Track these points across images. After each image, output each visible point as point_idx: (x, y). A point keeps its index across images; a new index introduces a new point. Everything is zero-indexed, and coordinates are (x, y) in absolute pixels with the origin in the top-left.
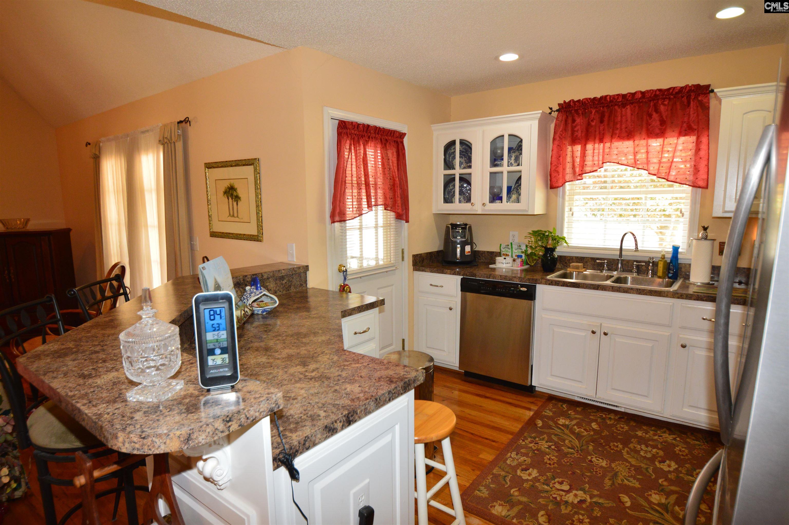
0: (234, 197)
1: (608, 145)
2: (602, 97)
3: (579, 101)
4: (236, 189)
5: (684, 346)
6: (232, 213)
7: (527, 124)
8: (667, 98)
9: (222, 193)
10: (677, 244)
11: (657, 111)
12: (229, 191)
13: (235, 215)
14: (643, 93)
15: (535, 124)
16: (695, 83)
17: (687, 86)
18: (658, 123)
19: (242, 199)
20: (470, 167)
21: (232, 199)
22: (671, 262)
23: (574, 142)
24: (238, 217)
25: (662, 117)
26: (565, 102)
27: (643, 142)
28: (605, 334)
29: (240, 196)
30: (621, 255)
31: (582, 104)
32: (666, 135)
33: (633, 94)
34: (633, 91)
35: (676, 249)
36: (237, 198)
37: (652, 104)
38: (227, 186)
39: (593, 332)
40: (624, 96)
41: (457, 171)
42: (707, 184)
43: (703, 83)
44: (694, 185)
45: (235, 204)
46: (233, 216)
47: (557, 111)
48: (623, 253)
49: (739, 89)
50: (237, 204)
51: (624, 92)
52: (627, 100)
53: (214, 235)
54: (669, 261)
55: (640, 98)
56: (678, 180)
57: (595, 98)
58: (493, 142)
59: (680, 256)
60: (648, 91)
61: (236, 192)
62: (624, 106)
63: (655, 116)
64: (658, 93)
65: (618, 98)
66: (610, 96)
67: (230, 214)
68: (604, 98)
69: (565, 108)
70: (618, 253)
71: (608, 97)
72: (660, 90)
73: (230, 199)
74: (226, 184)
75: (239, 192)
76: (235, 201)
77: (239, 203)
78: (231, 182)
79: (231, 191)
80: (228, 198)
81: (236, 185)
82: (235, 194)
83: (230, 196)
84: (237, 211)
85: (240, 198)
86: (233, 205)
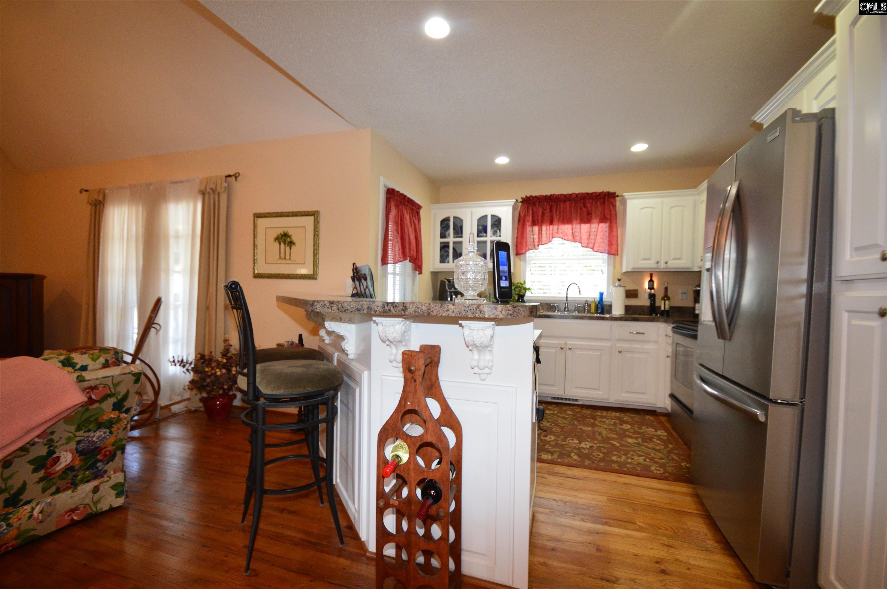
0: (287, 242)
1: (555, 227)
2: (551, 195)
3: (536, 197)
4: (291, 236)
5: (620, 352)
6: (283, 256)
7: (504, 209)
8: (591, 199)
9: (273, 239)
10: (602, 291)
11: (585, 206)
12: (282, 238)
13: (287, 257)
14: (577, 195)
15: (510, 209)
16: (608, 190)
17: (603, 192)
18: (586, 214)
19: (296, 244)
20: (461, 237)
21: (285, 244)
22: (599, 303)
23: (534, 223)
24: (290, 259)
25: (588, 210)
26: (526, 197)
27: (578, 226)
28: (570, 349)
29: (295, 241)
30: (567, 300)
31: (538, 198)
32: (592, 222)
33: (571, 195)
34: (570, 193)
35: (601, 294)
36: (291, 244)
37: (582, 201)
38: (279, 233)
39: (562, 348)
40: (565, 196)
41: (451, 239)
42: (618, 253)
43: (612, 191)
44: (609, 253)
45: (288, 248)
46: (285, 258)
47: (521, 202)
48: (568, 299)
49: (637, 195)
50: (290, 249)
51: (565, 193)
52: (567, 198)
53: (257, 276)
54: (597, 303)
55: (575, 198)
56: (599, 251)
57: (546, 196)
58: (480, 220)
59: (604, 300)
60: (579, 194)
61: (290, 238)
62: (565, 201)
63: (584, 209)
64: (585, 195)
65: (561, 197)
66: (556, 195)
67: (280, 258)
68: (551, 196)
69: (527, 200)
70: (565, 299)
71: (555, 196)
72: (587, 194)
73: (282, 245)
74: (280, 231)
75: (294, 239)
76: (288, 246)
77: (292, 248)
78: (286, 230)
79: (284, 238)
80: (280, 244)
81: (290, 232)
82: (289, 240)
83: (283, 242)
84: (290, 255)
85: (294, 243)
86: (285, 249)
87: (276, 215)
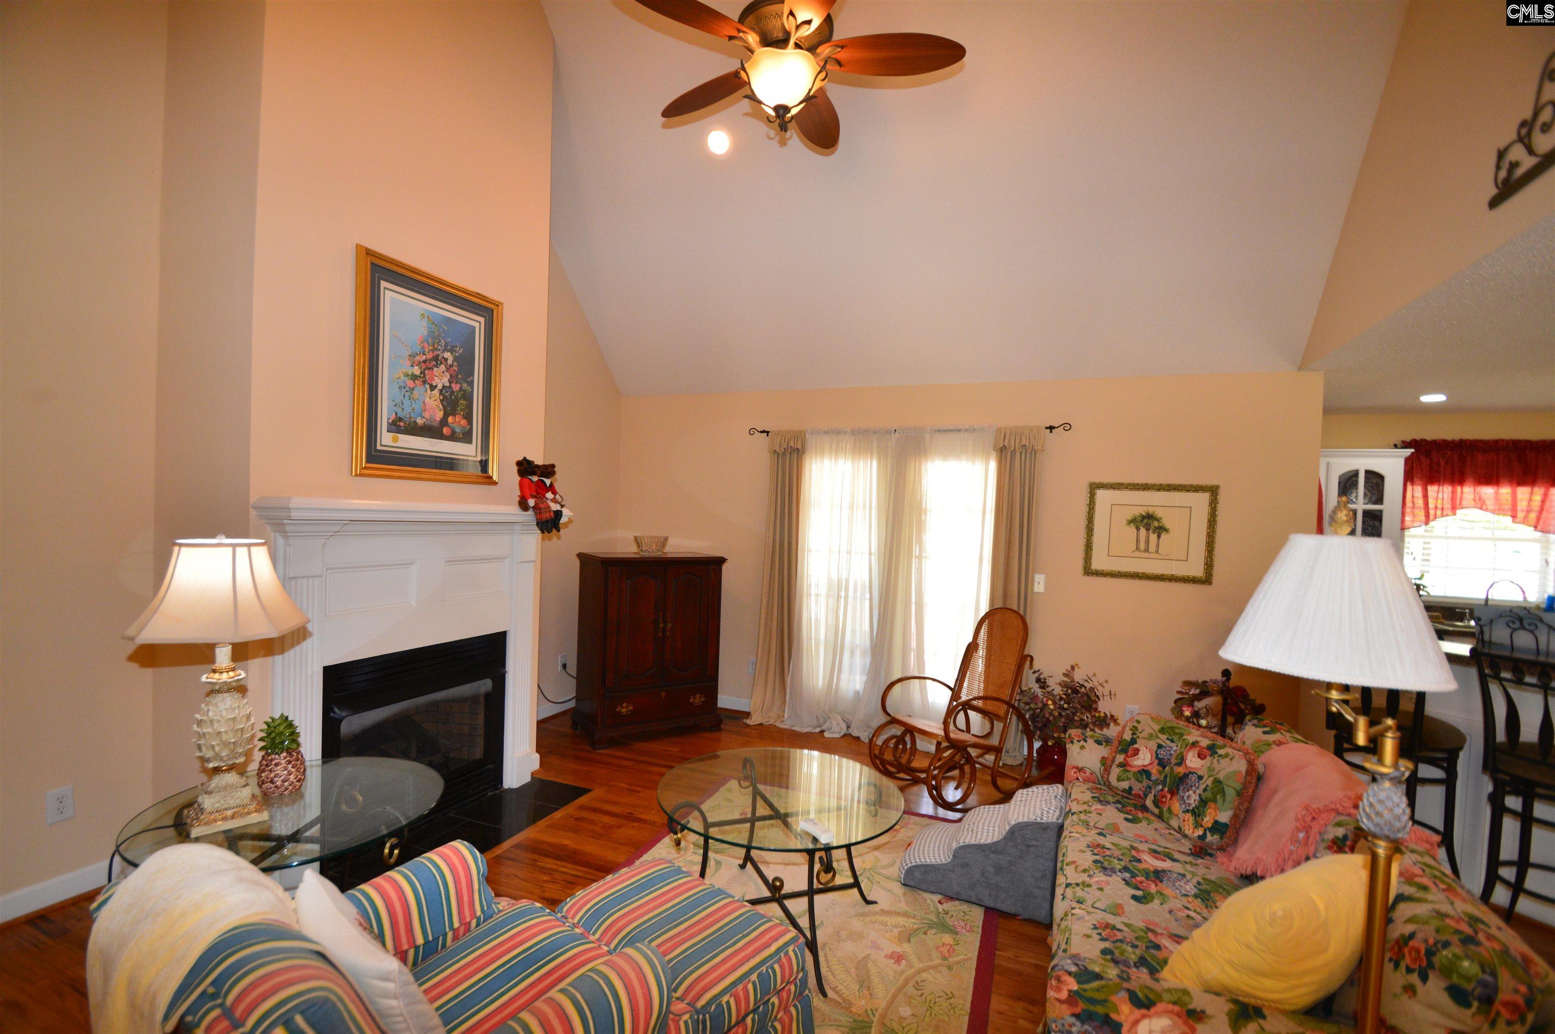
0: (1152, 528)
4: (1160, 518)
6: (1142, 547)
9: (1124, 522)
12: (1142, 521)
13: (1152, 550)
19: (1170, 530)
21: (1148, 530)
24: (1157, 552)
29: (1167, 526)
36: (1161, 530)
38: (1137, 514)
45: (1153, 536)
46: (1147, 550)
50: (1159, 537)
53: (1093, 574)
61: (1160, 522)
67: (1138, 549)
73: (1143, 531)
74: (1142, 511)
75: (1166, 523)
76: (1154, 533)
77: (1163, 536)
78: (1151, 510)
79: (1146, 521)
80: (1138, 529)
81: (1159, 513)
82: (1156, 524)
83: (1144, 526)
84: (1158, 546)
85: (1166, 530)
86: (1148, 538)
87: (1138, 487)
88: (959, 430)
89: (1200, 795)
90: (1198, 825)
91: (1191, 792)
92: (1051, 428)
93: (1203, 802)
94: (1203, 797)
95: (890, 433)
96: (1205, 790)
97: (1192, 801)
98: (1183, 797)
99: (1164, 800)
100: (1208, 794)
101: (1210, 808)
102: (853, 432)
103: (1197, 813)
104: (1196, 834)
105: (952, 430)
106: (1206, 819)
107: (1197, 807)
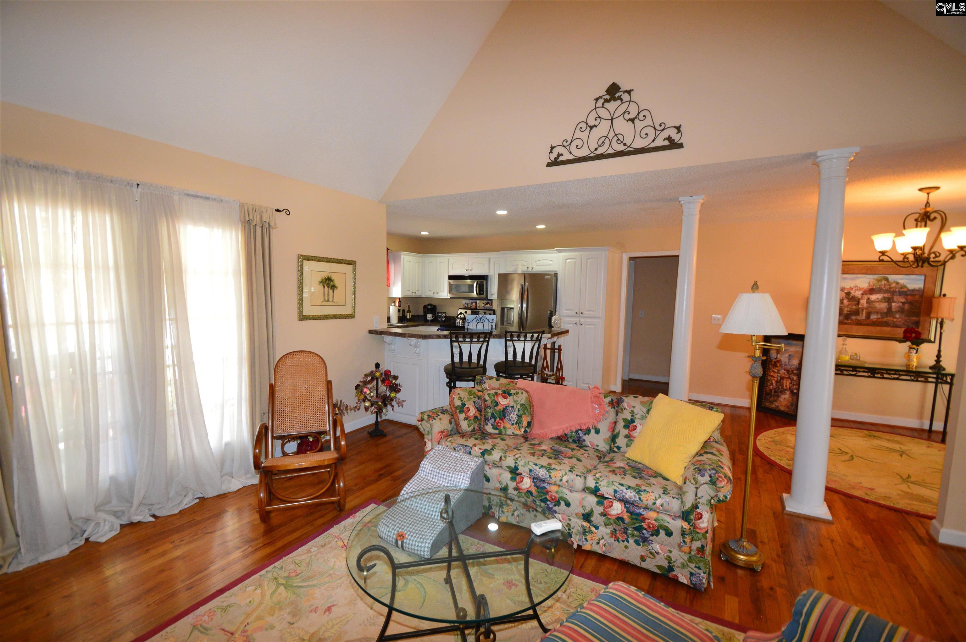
0: (330, 286)
4: (334, 280)
6: (326, 299)
9: (318, 283)
12: (326, 282)
13: (331, 300)
19: (338, 288)
21: (328, 287)
24: (333, 301)
29: (337, 285)
36: (334, 287)
38: (324, 277)
45: (331, 291)
46: (328, 301)
50: (333, 292)
53: (304, 318)
61: (333, 282)
67: (324, 300)
73: (326, 287)
74: (325, 275)
75: (337, 283)
76: (331, 289)
77: (335, 291)
78: (329, 275)
79: (327, 281)
80: (324, 287)
81: (333, 277)
82: (332, 284)
83: (326, 285)
84: (333, 297)
85: (336, 287)
86: (329, 292)
87: (324, 260)
88: (208, 198)
89: (517, 414)
90: (520, 428)
91: (512, 415)
92: (278, 210)
93: (519, 417)
94: (519, 414)
95: (132, 186)
96: (519, 411)
97: (514, 419)
98: (509, 419)
99: (499, 424)
100: (521, 412)
101: (524, 417)
102: (78, 175)
103: (518, 423)
104: (523, 432)
105: (201, 197)
106: (524, 423)
107: (517, 420)
